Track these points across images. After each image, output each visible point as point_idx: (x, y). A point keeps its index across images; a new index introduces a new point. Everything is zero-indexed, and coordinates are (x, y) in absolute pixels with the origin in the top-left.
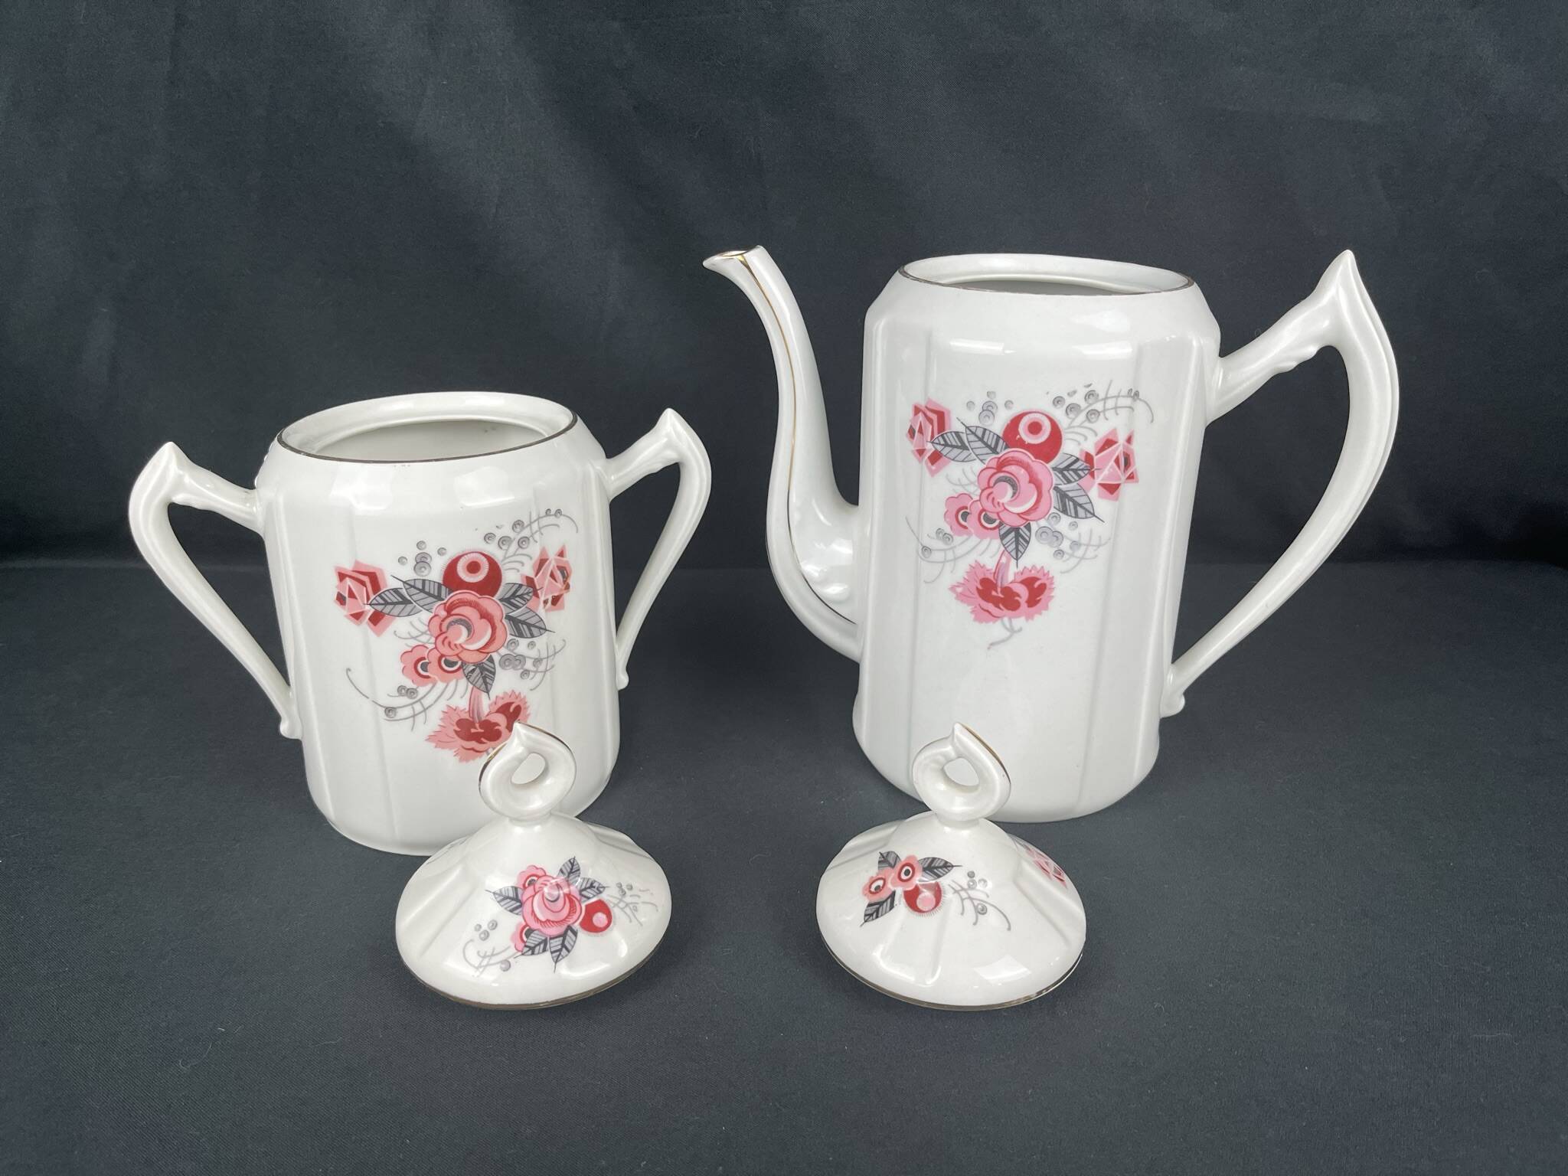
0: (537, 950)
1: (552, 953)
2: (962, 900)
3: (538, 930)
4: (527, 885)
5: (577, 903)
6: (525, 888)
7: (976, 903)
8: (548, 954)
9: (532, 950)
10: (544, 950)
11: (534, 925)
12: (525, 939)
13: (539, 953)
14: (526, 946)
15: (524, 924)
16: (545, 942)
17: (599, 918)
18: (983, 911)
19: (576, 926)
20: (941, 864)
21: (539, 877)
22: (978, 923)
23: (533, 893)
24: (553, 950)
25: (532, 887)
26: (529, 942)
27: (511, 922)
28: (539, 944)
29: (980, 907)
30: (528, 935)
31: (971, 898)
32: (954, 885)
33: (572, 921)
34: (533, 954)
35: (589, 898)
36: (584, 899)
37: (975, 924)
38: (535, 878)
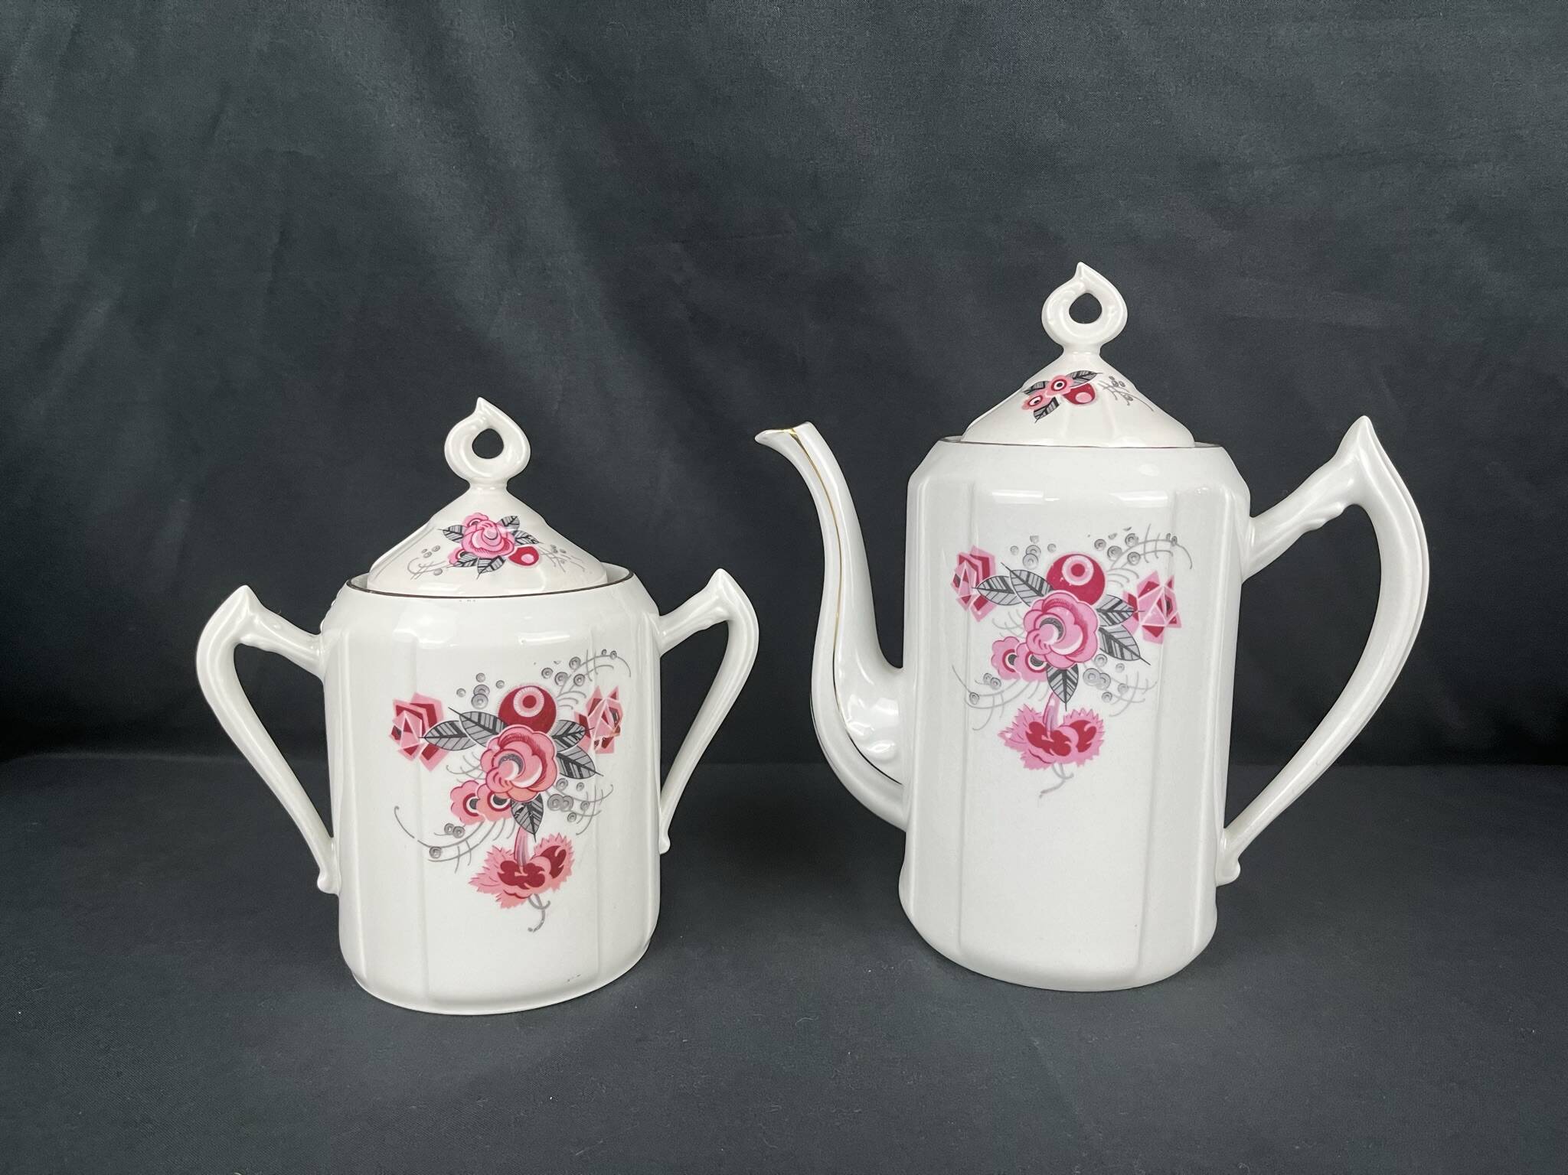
1: (480, 567)
3: (472, 553)
4: (471, 524)
5: (511, 545)
6: (468, 526)
8: (475, 568)
9: (463, 564)
10: (473, 565)
11: (469, 550)
12: (459, 557)
13: (467, 567)
14: (458, 561)
15: (460, 548)
16: (475, 560)
17: (527, 559)
19: (505, 558)
21: (481, 520)
23: (474, 530)
25: (474, 527)
26: (460, 559)
27: (451, 547)
28: (470, 561)
30: (463, 554)
33: (502, 554)
35: (522, 543)
36: (518, 542)
38: (479, 521)
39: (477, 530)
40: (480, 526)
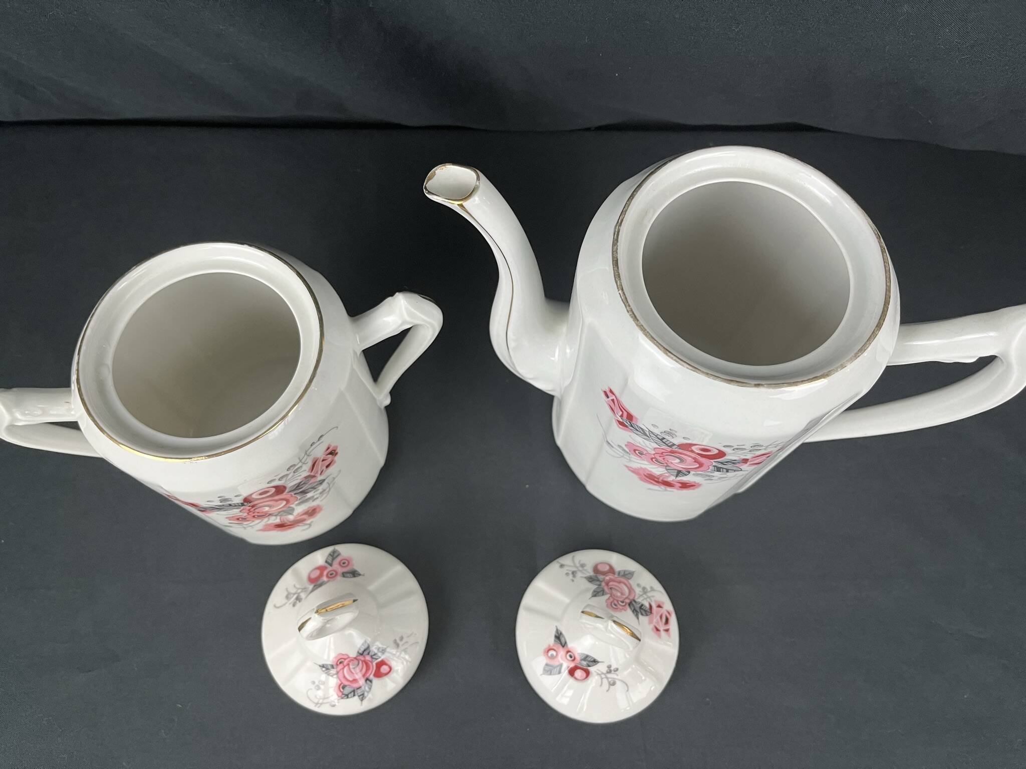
0: (350, 696)
1: (359, 696)
2: (602, 679)
3: (349, 685)
4: (338, 663)
5: (370, 663)
6: (337, 665)
7: (610, 680)
8: (356, 698)
9: (347, 696)
10: (354, 695)
11: (346, 683)
12: (342, 690)
13: (351, 697)
14: (343, 694)
15: (340, 682)
16: (354, 691)
17: (384, 669)
18: (614, 684)
19: (371, 677)
20: (592, 660)
21: (345, 659)
22: (609, 691)
23: (343, 667)
24: (359, 694)
25: (341, 665)
26: (345, 692)
27: (332, 682)
28: (351, 693)
29: (612, 682)
30: (343, 688)
31: (607, 678)
32: (597, 671)
33: (368, 675)
34: (348, 698)
35: (377, 659)
36: (374, 660)
37: (608, 691)
38: (343, 660)
39: (345, 667)
40: (345, 663)
